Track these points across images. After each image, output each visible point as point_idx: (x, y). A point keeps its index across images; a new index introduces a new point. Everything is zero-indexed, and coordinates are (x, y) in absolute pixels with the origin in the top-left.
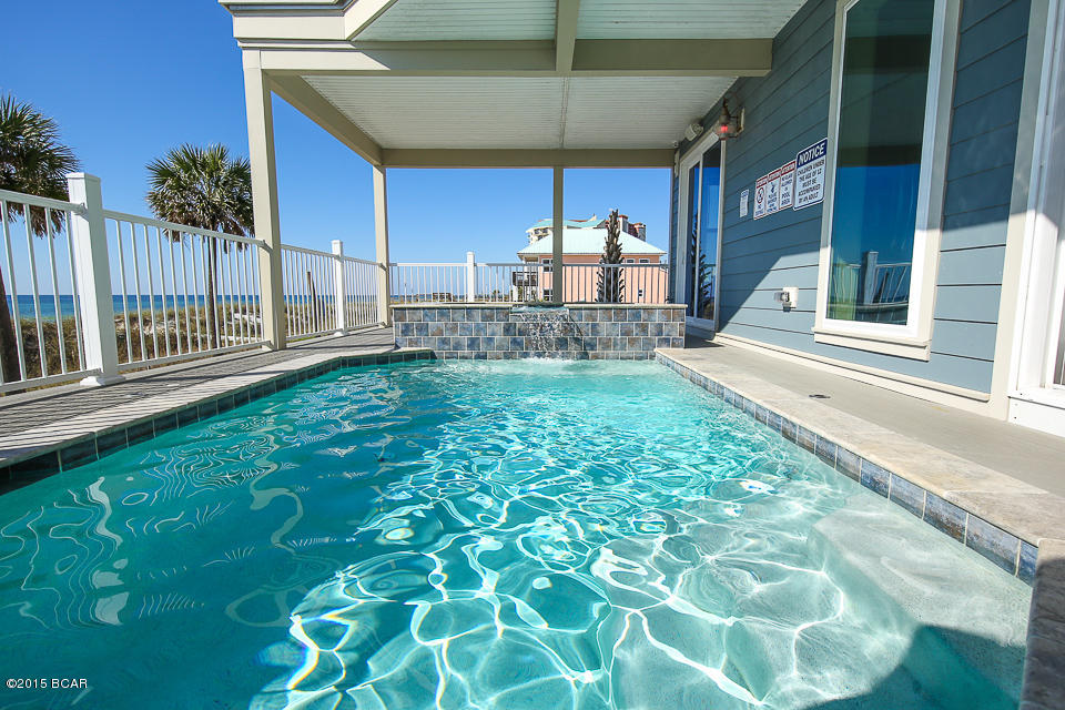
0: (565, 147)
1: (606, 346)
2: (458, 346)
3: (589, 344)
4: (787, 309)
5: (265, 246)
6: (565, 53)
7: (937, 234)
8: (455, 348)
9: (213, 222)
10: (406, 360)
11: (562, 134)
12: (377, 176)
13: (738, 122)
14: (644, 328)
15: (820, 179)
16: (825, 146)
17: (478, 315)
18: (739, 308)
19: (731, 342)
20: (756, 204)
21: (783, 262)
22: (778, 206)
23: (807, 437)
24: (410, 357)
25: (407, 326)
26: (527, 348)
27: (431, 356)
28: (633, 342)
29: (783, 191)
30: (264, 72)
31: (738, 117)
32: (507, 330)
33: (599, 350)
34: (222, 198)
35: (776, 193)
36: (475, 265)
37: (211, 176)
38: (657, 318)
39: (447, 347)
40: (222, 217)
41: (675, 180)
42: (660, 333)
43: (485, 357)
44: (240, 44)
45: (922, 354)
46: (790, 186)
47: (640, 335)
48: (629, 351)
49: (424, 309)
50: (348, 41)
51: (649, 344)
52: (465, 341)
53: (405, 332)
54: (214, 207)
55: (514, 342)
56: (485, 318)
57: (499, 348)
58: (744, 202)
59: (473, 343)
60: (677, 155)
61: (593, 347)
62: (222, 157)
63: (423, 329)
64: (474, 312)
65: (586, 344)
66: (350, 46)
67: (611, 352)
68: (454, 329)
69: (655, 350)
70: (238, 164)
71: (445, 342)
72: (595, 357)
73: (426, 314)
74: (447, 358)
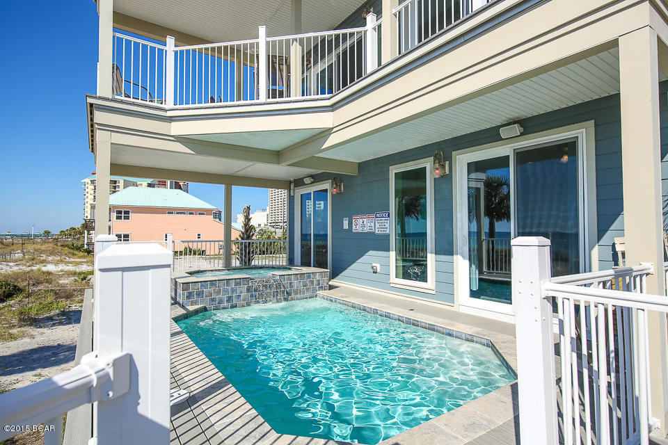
0: (234, 175)
1: (296, 293)
2: (221, 302)
4: (376, 273)
7: (434, 255)
8: (219, 303)
11: (239, 171)
13: (340, 188)
15: (387, 226)
16: (389, 214)
17: (233, 284)
18: (346, 269)
19: (344, 285)
20: (354, 226)
21: (371, 253)
22: (366, 230)
23: (424, 325)
24: (196, 312)
25: (190, 293)
26: (258, 299)
27: (205, 309)
28: (307, 290)
29: (369, 224)
30: (112, 143)
31: (340, 186)
32: (248, 290)
33: (293, 296)
35: (365, 224)
36: (173, 242)
39: (214, 303)
41: (291, 196)
42: (319, 284)
43: (236, 306)
44: (97, 126)
45: (434, 292)
46: (372, 224)
47: (309, 287)
48: (306, 295)
49: (201, 282)
50: (173, 136)
51: (314, 290)
52: (225, 298)
53: (188, 297)
55: (252, 296)
56: (237, 284)
57: (244, 300)
58: (346, 222)
59: (229, 299)
60: (293, 186)
61: (290, 294)
63: (200, 294)
64: (230, 281)
66: (173, 139)
67: (298, 296)
68: (219, 292)
69: (317, 292)
71: (213, 300)
72: (292, 299)
73: (202, 285)
74: (214, 309)
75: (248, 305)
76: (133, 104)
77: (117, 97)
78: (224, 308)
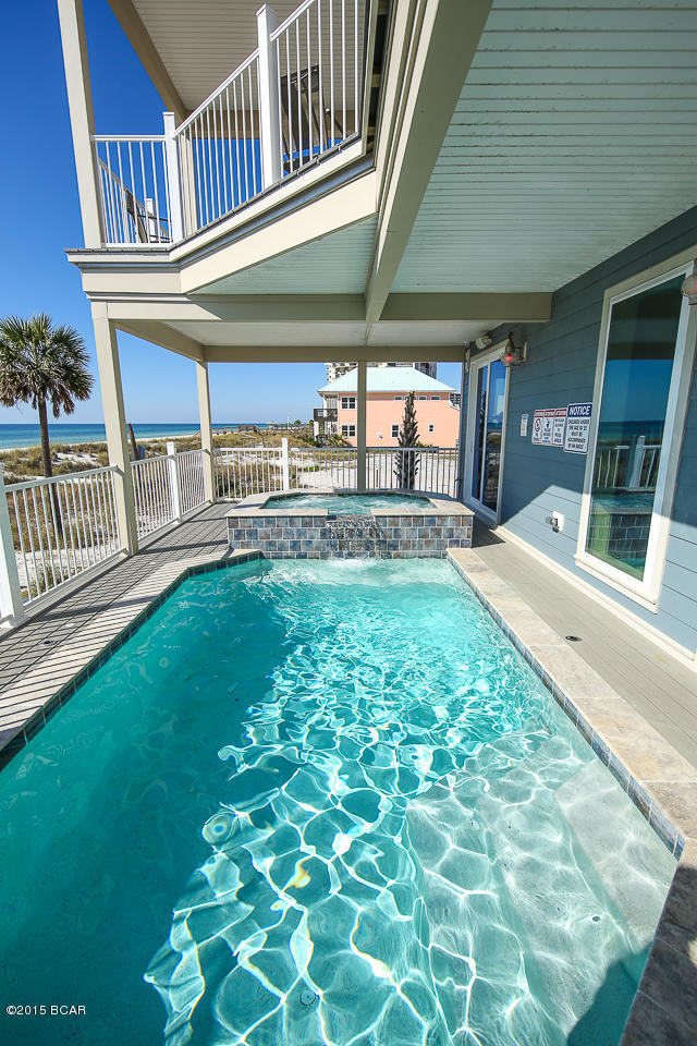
0: (369, 344)
1: (406, 546)
2: (282, 548)
3: (392, 545)
4: (555, 531)
5: (118, 471)
6: (376, 305)
7: (667, 521)
8: (280, 549)
9: (43, 389)
10: (240, 563)
11: (367, 338)
12: (200, 370)
13: (521, 353)
14: (438, 533)
15: (585, 435)
16: (590, 409)
17: (299, 523)
20: (534, 432)
21: (553, 489)
22: (552, 441)
24: (243, 559)
25: (239, 531)
26: (340, 549)
27: (261, 556)
28: (428, 543)
29: (556, 430)
30: (109, 320)
31: (521, 348)
32: (323, 535)
34: (50, 366)
35: (551, 429)
37: (37, 343)
38: (449, 524)
39: (273, 548)
40: (51, 385)
41: (466, 375)
42: (451, 536)
43: (305, 557)
44: (88, 297)
45: (653, 608)
46: (562, 429)
47: (432, 538)
48: (424, 551)
49: (253, 517)
50: (184, 295)
51: (442, 546)
52: (288, 543)
53: (238, 537)
54: (43, 375)
56: (305, 525)
57: (317, 548)
58: (524, 423)
59: (295, 545)
60: (468, 354)
61: (395, 548)
62: (46, 326)
63: (254, 534)
64: (296, 520)
65: (390, 546)
66: (185, 299)
67: (410, 552)
68: (279, 534)
69: (447, 550)
70: (62, 332)
71: (271, 544)
72: (397, 556)
73: (255, 522)
74: (273, 558)
75: (324, 556)
76: (122, 252)
77: (108, 245)
78: (288, 557)
